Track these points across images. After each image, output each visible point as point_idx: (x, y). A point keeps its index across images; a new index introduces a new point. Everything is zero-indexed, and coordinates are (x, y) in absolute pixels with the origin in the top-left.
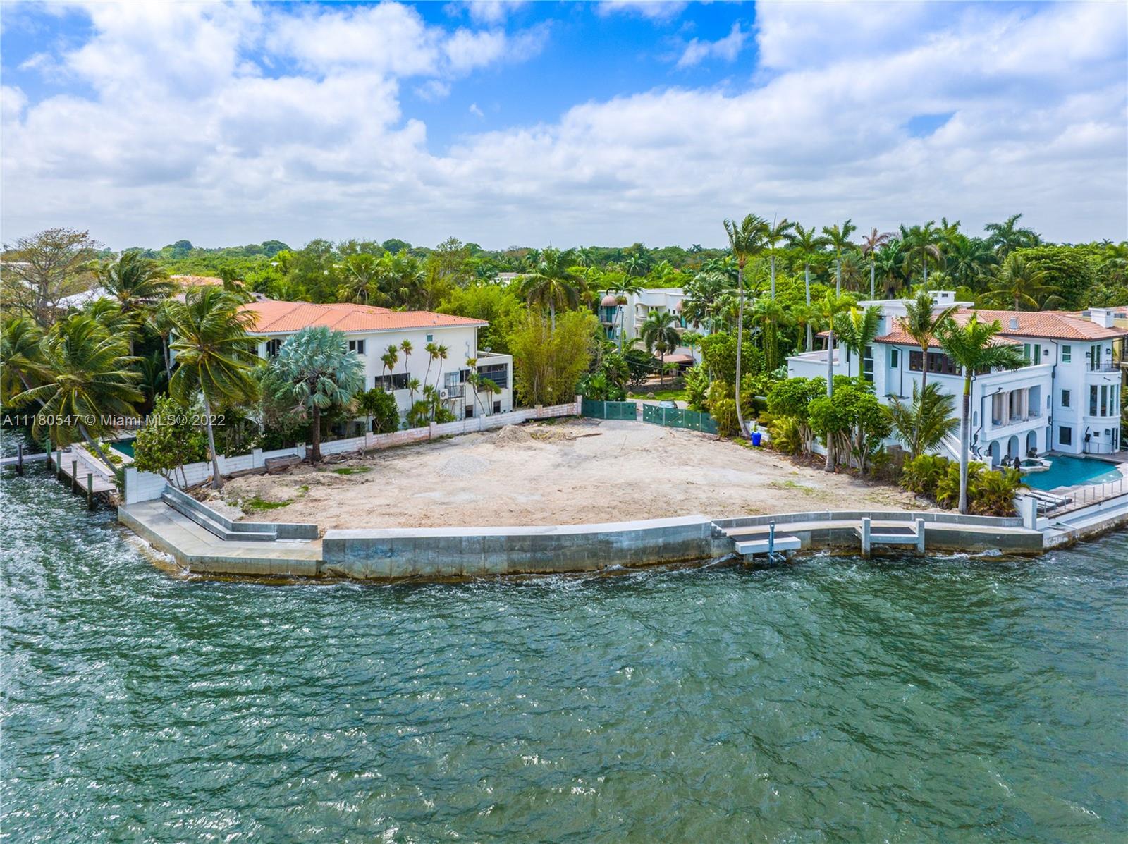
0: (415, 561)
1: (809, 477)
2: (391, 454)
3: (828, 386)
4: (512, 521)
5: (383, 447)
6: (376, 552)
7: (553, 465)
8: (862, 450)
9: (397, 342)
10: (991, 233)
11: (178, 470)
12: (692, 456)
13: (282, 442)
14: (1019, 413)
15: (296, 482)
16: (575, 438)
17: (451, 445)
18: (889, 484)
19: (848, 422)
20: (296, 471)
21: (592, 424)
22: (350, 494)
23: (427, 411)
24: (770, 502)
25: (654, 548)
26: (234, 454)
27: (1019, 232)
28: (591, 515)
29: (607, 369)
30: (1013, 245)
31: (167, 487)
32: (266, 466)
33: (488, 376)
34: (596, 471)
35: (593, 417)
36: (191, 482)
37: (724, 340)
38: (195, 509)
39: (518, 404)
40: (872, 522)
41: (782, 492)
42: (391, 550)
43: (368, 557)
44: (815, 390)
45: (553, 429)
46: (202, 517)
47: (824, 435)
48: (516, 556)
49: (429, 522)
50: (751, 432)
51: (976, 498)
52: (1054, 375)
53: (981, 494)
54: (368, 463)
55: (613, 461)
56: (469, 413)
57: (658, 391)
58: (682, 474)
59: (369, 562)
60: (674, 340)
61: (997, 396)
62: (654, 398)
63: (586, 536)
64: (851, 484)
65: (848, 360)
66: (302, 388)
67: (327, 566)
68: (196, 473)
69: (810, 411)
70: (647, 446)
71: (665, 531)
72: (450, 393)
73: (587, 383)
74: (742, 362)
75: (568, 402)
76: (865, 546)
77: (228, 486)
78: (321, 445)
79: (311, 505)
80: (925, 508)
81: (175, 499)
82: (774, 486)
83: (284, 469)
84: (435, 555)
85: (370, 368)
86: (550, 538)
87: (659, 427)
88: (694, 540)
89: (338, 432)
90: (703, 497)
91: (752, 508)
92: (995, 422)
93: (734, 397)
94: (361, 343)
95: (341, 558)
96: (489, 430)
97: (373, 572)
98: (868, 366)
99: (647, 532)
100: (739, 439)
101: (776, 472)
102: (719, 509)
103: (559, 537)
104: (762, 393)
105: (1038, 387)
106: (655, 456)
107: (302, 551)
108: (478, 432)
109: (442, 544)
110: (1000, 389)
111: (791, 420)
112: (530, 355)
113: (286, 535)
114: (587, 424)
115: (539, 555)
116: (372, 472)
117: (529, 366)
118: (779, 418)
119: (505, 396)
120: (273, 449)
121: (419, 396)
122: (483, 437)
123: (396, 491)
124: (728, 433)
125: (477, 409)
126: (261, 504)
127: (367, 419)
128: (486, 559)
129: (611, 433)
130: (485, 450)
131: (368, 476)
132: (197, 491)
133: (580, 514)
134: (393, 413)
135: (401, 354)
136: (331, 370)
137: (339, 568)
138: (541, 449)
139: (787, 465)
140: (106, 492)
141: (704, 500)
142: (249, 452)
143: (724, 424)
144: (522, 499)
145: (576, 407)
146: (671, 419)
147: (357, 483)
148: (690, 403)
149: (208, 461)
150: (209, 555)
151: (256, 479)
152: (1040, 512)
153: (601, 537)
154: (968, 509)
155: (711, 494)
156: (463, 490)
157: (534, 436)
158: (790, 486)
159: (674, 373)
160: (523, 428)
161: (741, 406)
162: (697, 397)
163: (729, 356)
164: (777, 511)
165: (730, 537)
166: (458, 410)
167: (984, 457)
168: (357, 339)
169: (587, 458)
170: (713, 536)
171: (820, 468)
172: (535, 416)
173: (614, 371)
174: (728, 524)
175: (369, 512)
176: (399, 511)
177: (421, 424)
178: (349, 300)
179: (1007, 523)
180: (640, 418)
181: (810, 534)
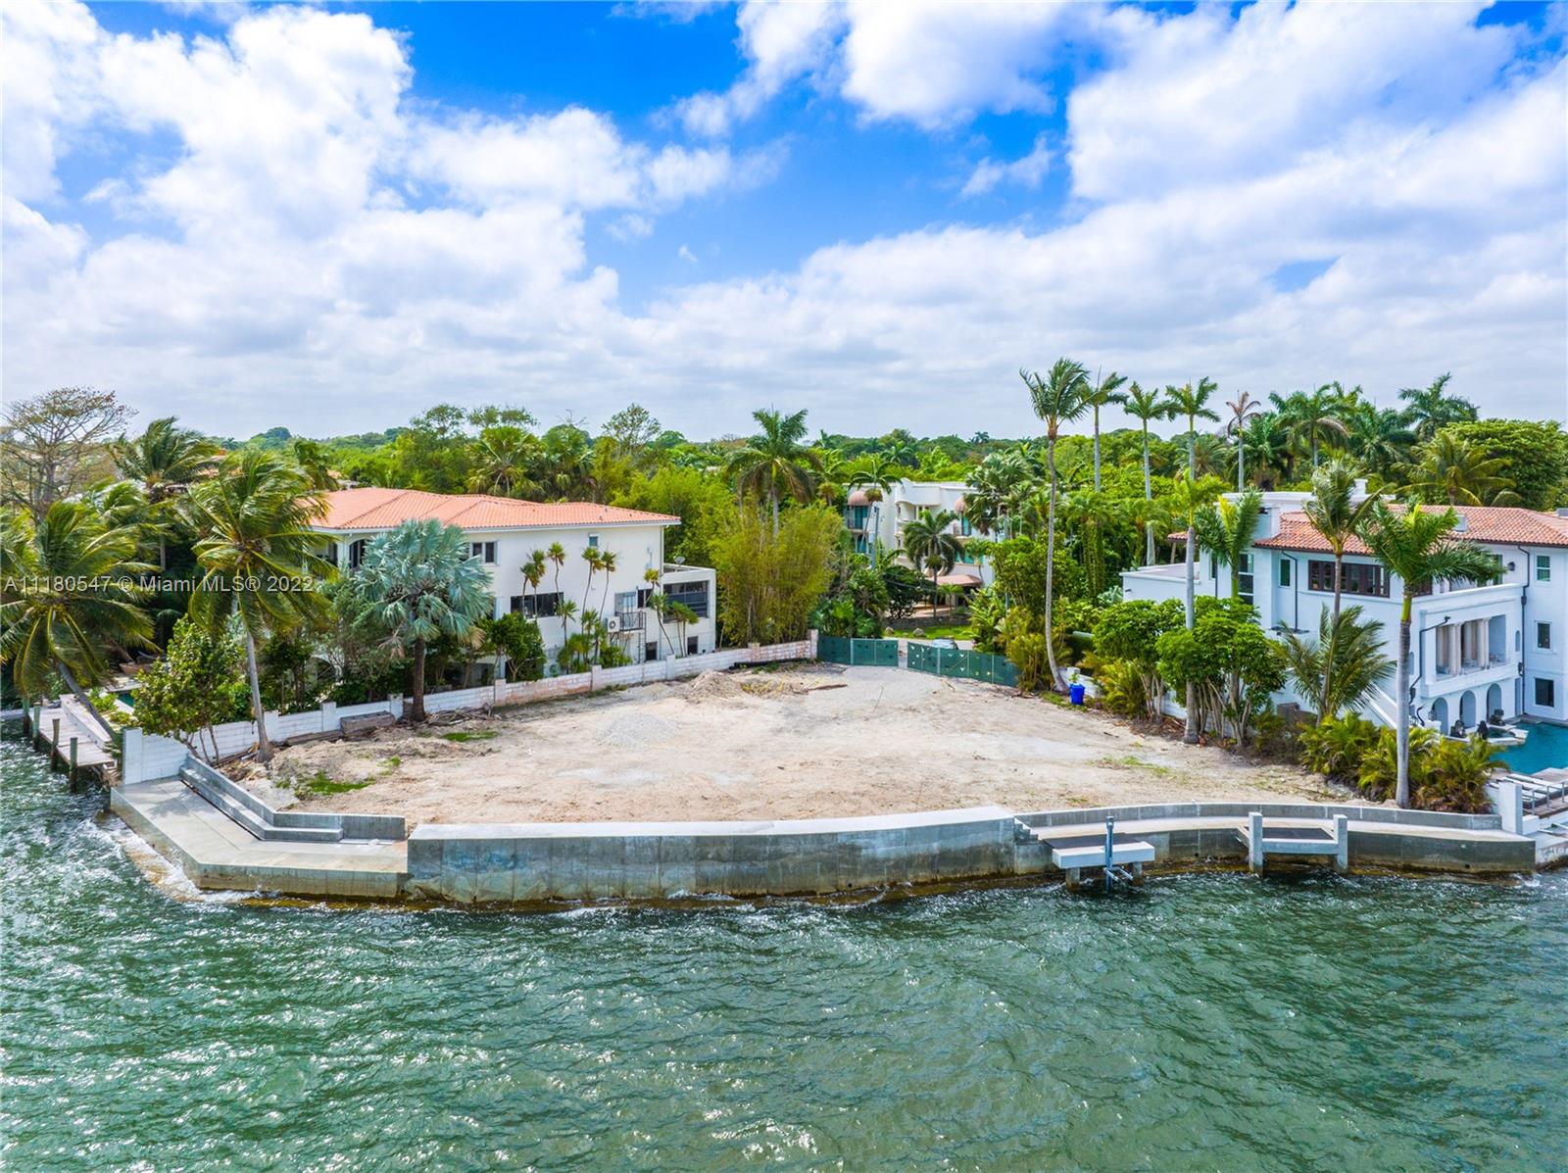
0: (551, 876)
1: (1159, 750)
2: (531, 712)
3: (1187, 614)
4: (705, 814)
5: (520, 701)
6: (490, 860)
7: (772, 730)
8: (1240, 710)
9: (544, 546)
10: (1409, 402)
11: (206, 732)
12: (981, 719)
13: (367, 693)
14: (1476, 656)
15: (382, 753)
16: (806, 691)
17: (622, 700)
18: (1284, 763)
19: (1219, 666)
20: (384, 736)
21: (833, 672)
22: (462, 771)
23: (587, 649)
24: (1103, 787)
25: (926, 857)
26: (293, 710)
27: (1450, 402)
28: (827, 805)
29: (855, 592)
30: (1443, 420)
31: (188, 759)
32: (342, 729)
33: (680, 599)
34: (837, 739)
35: (834, 661)
36: (225, 751)
37: (1027, 548)
38: (224, 791)
39: (723, 642)
40: (1265, 820)
41: (1121, 773)
42: (514, 857)
43: (477, 869)
44: (1168, 618)
45: (773, 678)
46: (232, 803)
47: (1180, 685)
48: (708, 868)
49: (577, 814)
50: (1069, 684)
51: (1424, 784)
52: (1524, 600)
53: (1433, 778)
54: (495, 725)
55: (863, 724)
56: (651, 654)
57: (931, 626)
58: (966, 744)
59: (479, 877)
60: (953, 552)
61: (1443, 630)
62: (923, 637)
63: (818, 838)
64: (1225, 761)
65: (1214, 574)
66: (396, 609)
67: (414, 882)
68: (233, 737)
69: (1159, 650)
70: (914, 704)
71: (942, 830)
72: (623, 623)
73: (826, 612)
74: (1054, 579)
75: (796, 640)
76: (1255, 857)
77: (279, 757)
78: (426, 698)
79: (401, 786)
80: (1343, 798)
81: (197, 777)
82: (1108, 763)
83: (368, 734)
84: (583, 866)
85: (502, 584)
86: (762, 840)
87: (931, 677)
88: (987, 846)
89: (455, 679)
90: (1001, 779)
91: (1078, 796)
92: (1441, 670)
93: (1042, 631)
94: (491, 547)
95: (436, 870)
96: (680, 679)
97: (484, 892)
98: (1245, 583)
99: (914, 833)
100: (1051, 694)
101: (1110, 743)
102: (1025, 797)
103: (776, 839)
104: (1083, 627)
105: (1503, 617)
106: (926, 718)
107: (378, 858)
108: (663, 681)
109: (594, 848)
110: (1447, 618)
111: (1129, 664)
112: (742, 568)
113: (355, 833)
114: (824, 672)
115: (745, 867)
116: (499, 738)
117: (739, 587)
118: (1112, 662)
119: (704, 629)
120: (355, 702)
121: (576, 627)
122: (670, 689)
123: (532, 766)
124: (1032, 685)
125: (663, 647)
126: (325, 785)
127: (499, 660)
128: (662, 874)
129: (861, 683)
130: (671, 707)
131: (493, 744)
132: (233, 764)
133: (809, 805)
134: (537, 651)
135: (549, 564)
136: (443, 585)
137: (433, 885)
138: (755, 707)
139: (1124, 733)
140: (99, 767)
141: (1002, 784)
142: (317, 707)
143: (1028, 673)
144: (723, 780)
145: (810, 647)
146: (949, 665)
147: (473, 754)
148: (977, 640)
149: (252, 719)
150: (233, 863)
151: (322, 749)
152: (1527, 807)
153: (841, 840)
154: (1412, 801)
155: (1012, 775)
156: (634, 765)
157: (746, 688)
158: (1131, 764)
159: (953, 602)
160: (731, 676)
161: (1053, 643)
162: (985, 633)
163: (1035, 571)
164: (1114, 802)
165: (1044, 842)
166: (634, 649)
167: (1428, 722)
168: (484, 540)
169: (824, 720)
170: (1016, 839)
171: (1176, 737)
172: (749, 660)
173: (865, 594)
174: (1040, 821)
175: (487, 798)
176: (534, 796)
177: (578, 668)
178: (483, 490)
179: (1476, 824)
180: (904, 664)
181: (1167, 838)
